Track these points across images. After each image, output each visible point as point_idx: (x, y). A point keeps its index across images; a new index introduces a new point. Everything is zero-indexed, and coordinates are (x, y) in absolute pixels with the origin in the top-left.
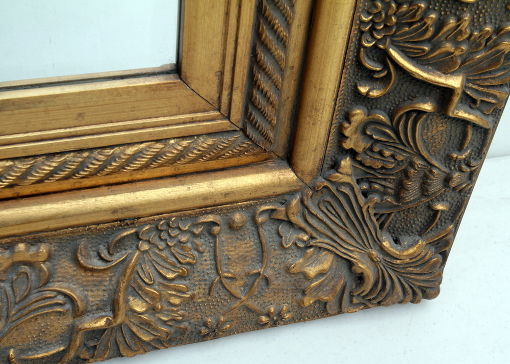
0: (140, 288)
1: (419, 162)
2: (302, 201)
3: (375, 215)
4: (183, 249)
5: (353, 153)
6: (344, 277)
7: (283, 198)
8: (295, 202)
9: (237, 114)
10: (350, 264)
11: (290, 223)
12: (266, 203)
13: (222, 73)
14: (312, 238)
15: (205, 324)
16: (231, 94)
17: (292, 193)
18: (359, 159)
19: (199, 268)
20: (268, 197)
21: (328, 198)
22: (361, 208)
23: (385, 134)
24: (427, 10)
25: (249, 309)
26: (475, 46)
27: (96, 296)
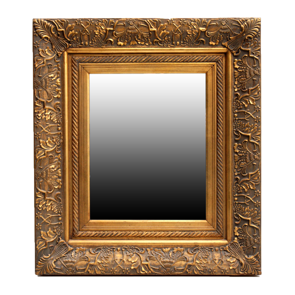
0: (199, 259)
1: (248, 237)
2: (229, 246)
3: (243, 250)
4: (207, 253)
5: (236, 236)
6: (238, 264)
7: (225, 245)
8: (227, 247)
9: (215, 227)
10: (239, 260)
11: (227, 251)
12: (222, 246)
13: (212, 219)
14: (231, 254)
15: (210, 269)
16: (214, 223)
17: (227, 245)
18: (238, 237)
19: (209, 257)
20: (222, 245)
21: (234, 246)
22: (240, 248)
23: (242, 232)
24: (242, 207)
25: (219, 268)
26: (251, 213)
27: (190, 259)
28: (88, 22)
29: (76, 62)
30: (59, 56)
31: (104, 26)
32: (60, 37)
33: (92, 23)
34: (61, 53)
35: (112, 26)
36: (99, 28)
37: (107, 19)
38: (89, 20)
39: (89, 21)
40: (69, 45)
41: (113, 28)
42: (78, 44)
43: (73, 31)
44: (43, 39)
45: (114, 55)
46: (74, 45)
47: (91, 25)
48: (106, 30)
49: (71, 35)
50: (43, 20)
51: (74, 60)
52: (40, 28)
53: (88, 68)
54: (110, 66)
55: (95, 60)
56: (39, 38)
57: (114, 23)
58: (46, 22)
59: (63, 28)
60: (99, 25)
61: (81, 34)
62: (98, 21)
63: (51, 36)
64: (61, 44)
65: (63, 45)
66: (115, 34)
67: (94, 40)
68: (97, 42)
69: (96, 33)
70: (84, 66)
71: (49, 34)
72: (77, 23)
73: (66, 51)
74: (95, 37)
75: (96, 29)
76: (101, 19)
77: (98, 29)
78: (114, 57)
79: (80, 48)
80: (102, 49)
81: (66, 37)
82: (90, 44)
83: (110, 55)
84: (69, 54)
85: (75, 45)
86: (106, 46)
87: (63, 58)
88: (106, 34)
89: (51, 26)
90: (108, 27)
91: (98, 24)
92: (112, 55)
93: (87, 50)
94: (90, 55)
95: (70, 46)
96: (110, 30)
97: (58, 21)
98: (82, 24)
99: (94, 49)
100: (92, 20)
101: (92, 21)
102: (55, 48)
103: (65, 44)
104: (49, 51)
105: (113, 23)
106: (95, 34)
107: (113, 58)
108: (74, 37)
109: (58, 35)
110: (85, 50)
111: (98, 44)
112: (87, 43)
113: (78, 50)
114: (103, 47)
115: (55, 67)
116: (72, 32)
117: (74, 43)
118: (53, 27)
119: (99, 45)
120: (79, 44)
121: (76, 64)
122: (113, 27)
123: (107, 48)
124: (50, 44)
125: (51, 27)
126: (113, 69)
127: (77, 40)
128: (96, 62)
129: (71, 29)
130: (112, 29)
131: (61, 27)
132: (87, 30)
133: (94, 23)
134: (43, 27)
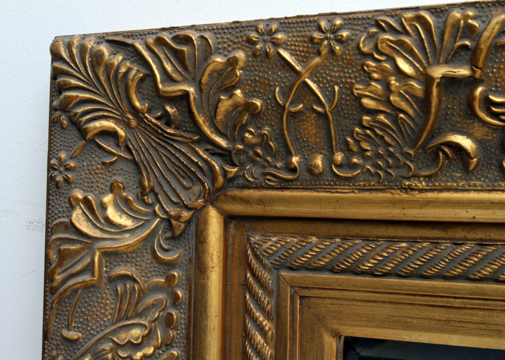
28: (317, 35)
29: (264, 266)
30: (178, 232)
31: (411, 52)
32: (177, 128)
33: (340, 41)
34: (186, 215)
35: (466, 56)
36: (383, 71)
37: (433, 10)
38: (323, 24)
39: (319, 29)
40: (225, 173)
41: (473, 64)
42: (270, 165)
43: (238, 92)
44: (92, 141)
45: (480, 234)
46: (252, 172)
47: (332, 51)
48: (428, 81)
49: (228, 113)
50: (90, 44)
51: (256, 256)
52: (74, 82)
53: (328, 301)
54: (457, 303)
55: (364, 257)
56: (73, 133)
57: (480, 35)
58: (104, 49)
59: (185, 80)
60: (381, 54)
61: (283, 108)
62: (377, 25)
63: (134, 123)
64: (186, 166)
65: (194, 173)
66: (488, 104)
67: (357, 142)
68: (379, 156)
69: (365, 101)
70: (307, 293)
71: (123, 114)
72: (254, 43)
73: (212, 204)
74: (363, 127)
75: (368, 78)
76: (394, 13)
77: (375, 75)
78: (482, 244)
79: (282, 189)
80: (404, 196)
81: (207, 130)
82: (339, 166)
83: (460, 234)
84: (229, 219)
85: (257, 171)
86: (429, 177)
87: (201, 240)
88: (424, 103)
89: (129, 70)
90: (438, 63)
91: (376, 48)
92: (471, 235)
93: (320, 200)
94: (341, 229)
95: (234, 178)
96: (449, 82)
97: (160, 42)
98: (282, 52)
99: (357, 195)
100: (338, 22)
101: (341, 28)
102: (157, 189)
103: (205, 168)
104: (124, 205)
105: (469, 31)
106: (361, 104)
107: (474, 254)
108: (244, 128)
109: (167, 119)
110: (311, 201)
111: (379, 167)
112: (319, 161)
113: (272, 201)
114: (414, 183)
115: (156, 288)
116: (230, 102)
117: (254, 162)
118: (136, 72)
119: (386, 172)
120: (276, 167)
121: (265, 275)
122: (470, 55)
123: (441, 191)
124: (130, 168)
125: (126, 74)
126: (476, 319)
127: (264, 141)
128: (371, 273)
129: (228, 83)
130: (463, 71)
131: (174, 76)
132: (313, 86)
133: (349, 39)
134: (89, 81)
